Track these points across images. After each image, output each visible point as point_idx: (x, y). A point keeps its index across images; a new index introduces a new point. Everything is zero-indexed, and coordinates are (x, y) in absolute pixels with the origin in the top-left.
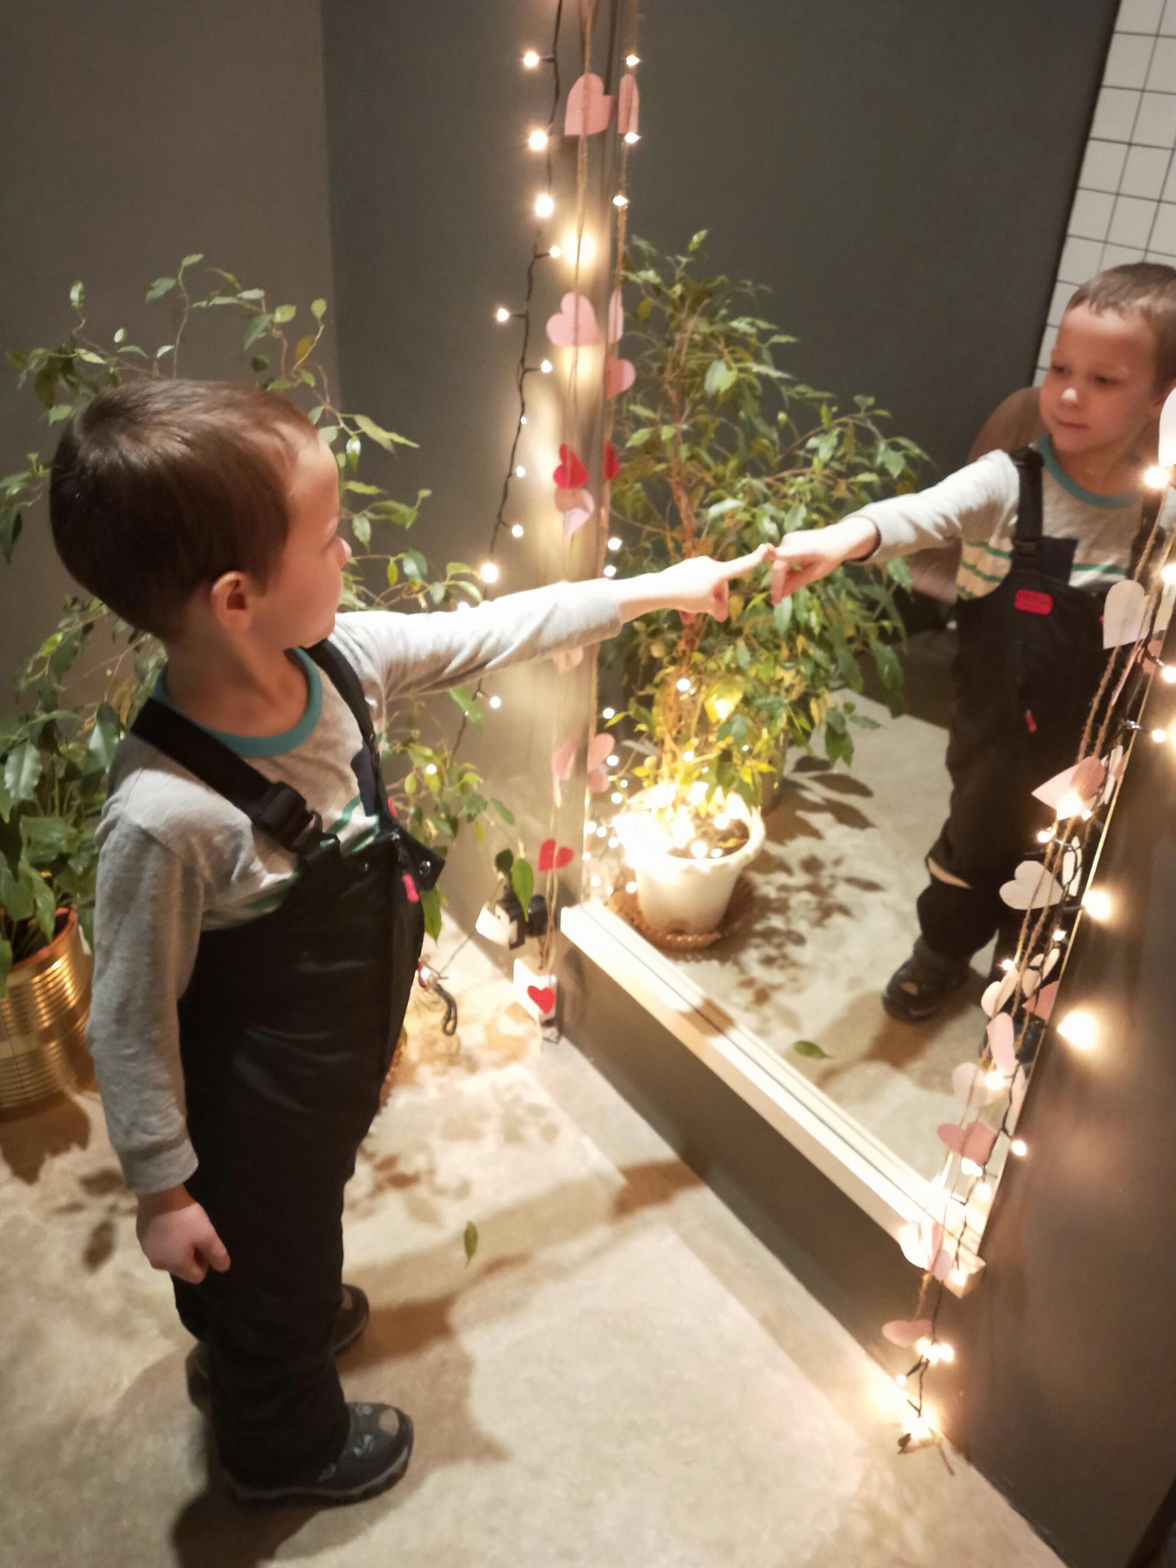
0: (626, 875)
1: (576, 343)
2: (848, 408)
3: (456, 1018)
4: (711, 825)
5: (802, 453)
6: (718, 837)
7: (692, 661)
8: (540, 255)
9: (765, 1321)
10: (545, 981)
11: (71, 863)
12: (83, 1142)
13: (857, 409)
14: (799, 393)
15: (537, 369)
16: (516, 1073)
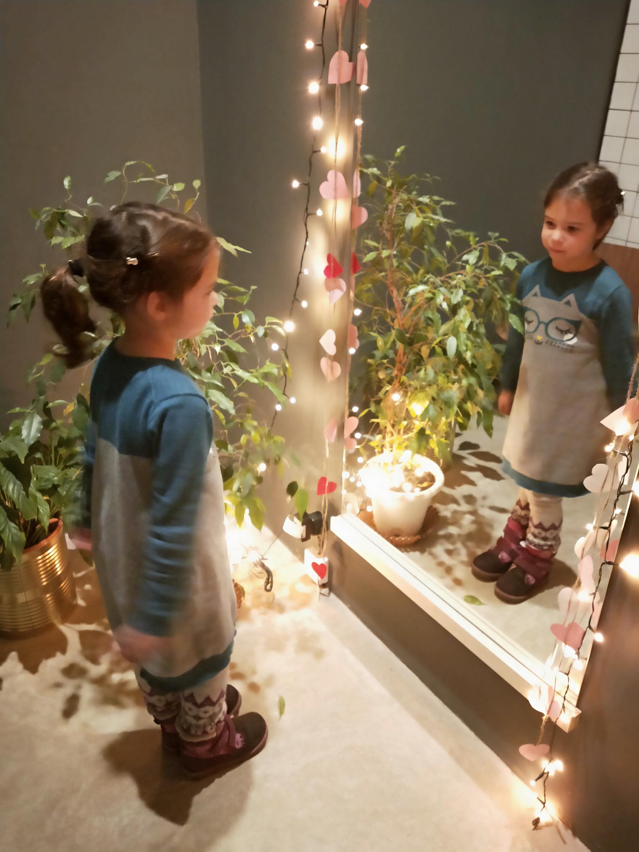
0: (367, 502)
1: (335, 198)
2: (483, 238)
3: (272, 582)
4: (413, 475)
5: (460, 263)
6: (418, 481)
7: (401, 381)
8: (316, 151)
9: (451, 753)
10: (322, 561)
11: (59, 489)
12: (64, 651)
13: (489, 238)
14: (456, 233)
15: (315, 214)
16: (306, 613)
